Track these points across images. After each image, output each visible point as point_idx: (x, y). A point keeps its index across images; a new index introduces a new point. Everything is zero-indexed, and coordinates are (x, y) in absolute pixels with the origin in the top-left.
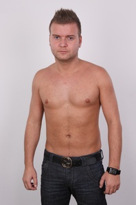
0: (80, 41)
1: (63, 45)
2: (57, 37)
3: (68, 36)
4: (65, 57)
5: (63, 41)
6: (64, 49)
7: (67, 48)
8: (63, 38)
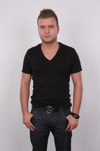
0: (58, 29)
1: (47, 32)
2: (43, 27)
3: (50, 26)
4: (49, 40)
5: (47, 30)
6: (48, 35)
7: (50, 34)
8: (47, 27)
